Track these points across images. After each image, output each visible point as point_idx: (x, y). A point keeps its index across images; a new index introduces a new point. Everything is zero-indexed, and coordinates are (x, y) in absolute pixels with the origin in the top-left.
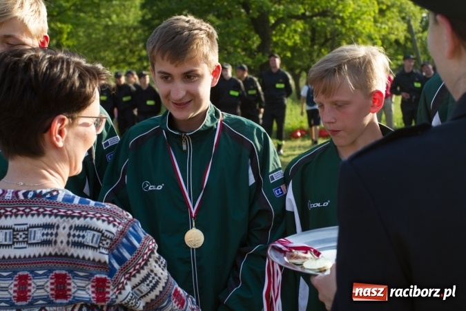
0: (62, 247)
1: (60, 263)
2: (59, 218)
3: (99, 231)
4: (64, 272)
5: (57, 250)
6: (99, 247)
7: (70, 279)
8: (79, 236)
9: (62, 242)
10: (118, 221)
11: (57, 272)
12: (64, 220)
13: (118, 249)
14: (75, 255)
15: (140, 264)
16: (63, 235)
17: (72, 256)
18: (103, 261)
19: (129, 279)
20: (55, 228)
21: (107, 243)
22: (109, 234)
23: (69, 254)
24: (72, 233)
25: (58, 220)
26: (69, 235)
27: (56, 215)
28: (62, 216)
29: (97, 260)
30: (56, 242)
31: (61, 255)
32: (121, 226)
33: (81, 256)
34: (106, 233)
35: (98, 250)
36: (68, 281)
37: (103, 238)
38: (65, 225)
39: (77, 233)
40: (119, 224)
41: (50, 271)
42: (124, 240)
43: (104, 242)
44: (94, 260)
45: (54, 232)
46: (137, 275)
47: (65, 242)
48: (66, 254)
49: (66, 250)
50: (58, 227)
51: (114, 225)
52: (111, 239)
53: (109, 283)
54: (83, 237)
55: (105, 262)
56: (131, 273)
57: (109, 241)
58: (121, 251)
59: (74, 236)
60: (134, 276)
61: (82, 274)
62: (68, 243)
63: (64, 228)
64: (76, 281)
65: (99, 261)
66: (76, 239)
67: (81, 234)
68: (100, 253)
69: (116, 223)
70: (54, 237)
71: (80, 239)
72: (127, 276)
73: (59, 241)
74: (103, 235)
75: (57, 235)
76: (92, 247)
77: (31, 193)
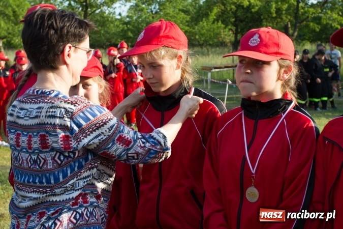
0: (43, 120)
1: (42, 128)
2: (46, 103)
3: (65, 108)
4: (44, 133)
5: (40, 121)
6: (64, 117)
7: (47, 137)
9: (43, 116)
11: (41, 133)
13: (76, 118)
14: (49, 123)
15: (93, 128)
16: (43, 114)
17: (48, 123)
18: (66, 125)
19: (86, 137)
20: (41, 109)
21: (69, 115)
22: (70, 110)
23: (46, 123)
24: (48, 110)
26: (47, 112)
29: (63, 124)
30: (40, 116)
31: (42, 124)
33: (53, 123)
34: (68, 109)
36: (47, 138)
37: (66, 112)
38: (46, 106)
39: (51, 110)
40: (79, 105)
41: (38, 133)
42: (81, 114)
43: (67, 114)
44: (61, 125)
46: (91, 134)
47: (44, 116)
48: (45, 123)
49: (45, 121)
51: (75, 106)
52: (72, 112)
53: (71, 138)
54: (55, 112)
55: (68, 126)
56: (86, 133)
57: (70, 113)
58: (79, 119)
59: (50, 112)
60: (89, 135)
61: (54, 134)
62: (46, 116)
63: (45, 109)
64: (51, 138)
65: (64, 125)
66: (50, 113)
67: (54, 110)
68: (64, 120)
69: (77, 105)
71: (53, 113)
72: (84, 135)
73: (41, 116)
74: (67, 110)
75: (41, 112)
76: (60, 117)
77: (40, 91)
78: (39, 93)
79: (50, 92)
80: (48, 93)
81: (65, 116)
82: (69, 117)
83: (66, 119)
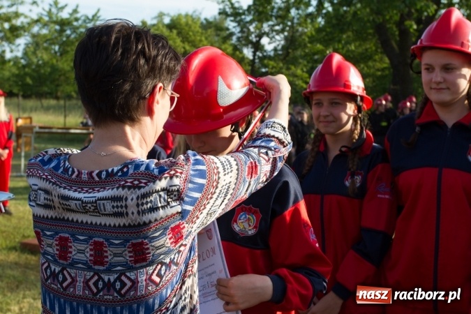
0: (133, 218)
1: (135, 233)
2: (126, 189)
3: (164, 190)
5: (129, 221)
6: (168, 203)
7: (147, 245)
8: (147, 203)
9: (133, 213)
10: (179, 171)
11: (134, 242)
12: (132, 192)
13: (187, 196)
16: (132, 208)
17: (144, 223)
20: (124, 201)
21: (175, 196)
22: (173, 188)
25: (126, 192)
26: (138, 205)
27: (124, 187)
28: (129, 188)
30: (127, 214)
31: (134, 226)
32: (183, 176)
34: (171, 188)
35: (169, 207)
37: (169, 194)
38: (132, 196)
39: (144, 201)
40: (181, 173)
41: (128, 241)
42: (190, 185)
43: (172, 196)
45: (124, 205)
47: (135, 212)
48: (139, 223)
49: (138, 220)
50: (126, 199)
51: (177, 177)
52: (178, 190)
54: (151, 202)
57: (176, 193)
59: (143, 204)
61: (157, 234)
62: (139, 212)
63: (132, 199)
64: (154, 244)
66: (145, 206)
67: (149, 200)
69: (178, 174)
70: (124, 209)
71: (149, 205)
73: (130, 213)
74: (168, 191)
75: (126, 207)
76: (163, 207)
77: (104, 173)
78: (103, 176)
79: (121, 170)
80: (120, 174)
81: (169, 200)
82: (176, 198)
83: (174, 204)
